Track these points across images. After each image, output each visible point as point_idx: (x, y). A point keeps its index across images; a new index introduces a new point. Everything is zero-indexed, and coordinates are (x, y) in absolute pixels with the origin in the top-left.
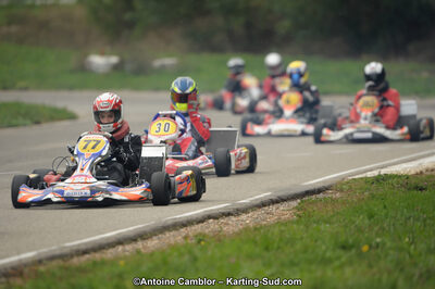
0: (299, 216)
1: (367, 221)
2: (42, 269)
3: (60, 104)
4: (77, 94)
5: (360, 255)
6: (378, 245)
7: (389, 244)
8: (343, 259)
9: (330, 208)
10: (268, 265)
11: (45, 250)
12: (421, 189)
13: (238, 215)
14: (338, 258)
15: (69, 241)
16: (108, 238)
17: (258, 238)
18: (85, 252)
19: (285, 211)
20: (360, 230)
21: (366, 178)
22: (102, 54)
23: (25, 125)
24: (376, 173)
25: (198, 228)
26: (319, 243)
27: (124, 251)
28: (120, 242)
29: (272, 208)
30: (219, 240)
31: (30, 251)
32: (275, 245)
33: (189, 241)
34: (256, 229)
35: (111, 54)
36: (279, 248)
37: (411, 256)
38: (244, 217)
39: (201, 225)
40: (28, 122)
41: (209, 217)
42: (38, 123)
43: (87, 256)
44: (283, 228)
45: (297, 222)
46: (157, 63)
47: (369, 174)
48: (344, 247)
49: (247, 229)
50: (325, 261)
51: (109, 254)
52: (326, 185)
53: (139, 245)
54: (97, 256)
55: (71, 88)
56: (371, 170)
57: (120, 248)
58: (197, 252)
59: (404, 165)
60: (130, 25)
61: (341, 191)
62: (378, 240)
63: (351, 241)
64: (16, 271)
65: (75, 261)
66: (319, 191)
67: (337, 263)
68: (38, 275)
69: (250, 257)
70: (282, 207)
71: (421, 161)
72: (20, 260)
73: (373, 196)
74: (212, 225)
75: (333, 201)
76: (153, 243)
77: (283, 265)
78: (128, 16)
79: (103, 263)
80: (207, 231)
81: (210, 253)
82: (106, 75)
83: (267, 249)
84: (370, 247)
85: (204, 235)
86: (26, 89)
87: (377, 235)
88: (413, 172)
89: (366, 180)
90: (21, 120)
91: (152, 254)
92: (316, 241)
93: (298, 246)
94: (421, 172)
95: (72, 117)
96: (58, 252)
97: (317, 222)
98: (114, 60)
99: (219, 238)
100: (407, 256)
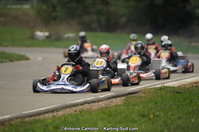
0: (125, 103)
1: (154, 105)
2: (13, 122)
3: (22, 53)
4: (30, 49)
5: (150, 119)
6: (157, 115)
7: (162, 115)
8: (142, 121)
9: (138, 100)
10: (109, 122)
11: (14, 115)
12: (180, 93)
13: (99, 102)
14: (140, 120)
15: (25, 111)
16: (42, 110)
17: (106, 112)
18: (31, 116)
19: (119, 101)
20: (150, 109)
21: (156, 88)
22: (41, 31)
23: (6, 62)
24: (160, 86)
25: (80, 107)
26: (132, 114)
27: (48, 116)
28: (47, 112)
29: (114, 100)
30: (90, 112)
31: (8, 115)
32: (113, 115)
33: (76, 113)
34: (105, 108)
35: (45, 31)
36: (115, 116)
37: (171, 120)
38: (101, 103)
39: (82, 106)
40: (8, 61)
41: (86, 103)
42: (12, 61)
43: (32, 118)
44: (117, 108)
45: (124, 105)
46: (66, 36)
47: (157, 86)
48: (143, 116)
49: (102, 108)
50: (134, 121)
51: (42, 117)
52: (138, 90)
53: (55, 114)
54: (37, 118)
55: (27, 46)
56: (158, 84)
57: (47, 115)
58: (80, 117)
59: (173, 83)
60: (55, 19)
61: (144, 93)
62: (158, 113)
63: (146, 114)
64: (2, 123)
65: (27, 119)
66: (135, 93)
67: (139, 122)
68: (11, 125)
69: (102, 119)
70: (118, 99)
71: (181, 81)
72: (4, 119)
73: (157, 95)
74: (87, 106)
75: (141, 97)
76: (61, 113)
77: (116, 123)
78: (54, 14)
79: (39, 120)
80: (84, 109)
81: (85, 117)
82: (43, 41)
83: (110, 116)
84: (154, 116)
85: (83, 110)
86: (7, 46)
87: (157, 111)
88: (176, 86)
89: (156, 89)
90: (4, 60)
91: (60, 117)
92: (131, 113)
93: (123, 115)
94: (180, 86)
95: (27, 59)
96: (20, 116)
97: (133, 105)
98: (47, 34)
99: (89, 111)
100: (170, 121)
